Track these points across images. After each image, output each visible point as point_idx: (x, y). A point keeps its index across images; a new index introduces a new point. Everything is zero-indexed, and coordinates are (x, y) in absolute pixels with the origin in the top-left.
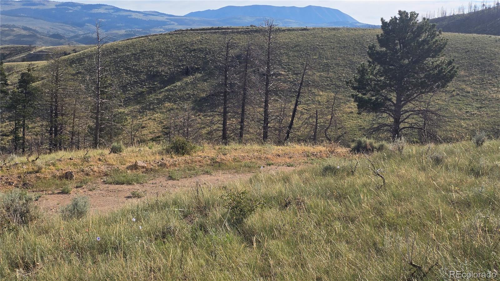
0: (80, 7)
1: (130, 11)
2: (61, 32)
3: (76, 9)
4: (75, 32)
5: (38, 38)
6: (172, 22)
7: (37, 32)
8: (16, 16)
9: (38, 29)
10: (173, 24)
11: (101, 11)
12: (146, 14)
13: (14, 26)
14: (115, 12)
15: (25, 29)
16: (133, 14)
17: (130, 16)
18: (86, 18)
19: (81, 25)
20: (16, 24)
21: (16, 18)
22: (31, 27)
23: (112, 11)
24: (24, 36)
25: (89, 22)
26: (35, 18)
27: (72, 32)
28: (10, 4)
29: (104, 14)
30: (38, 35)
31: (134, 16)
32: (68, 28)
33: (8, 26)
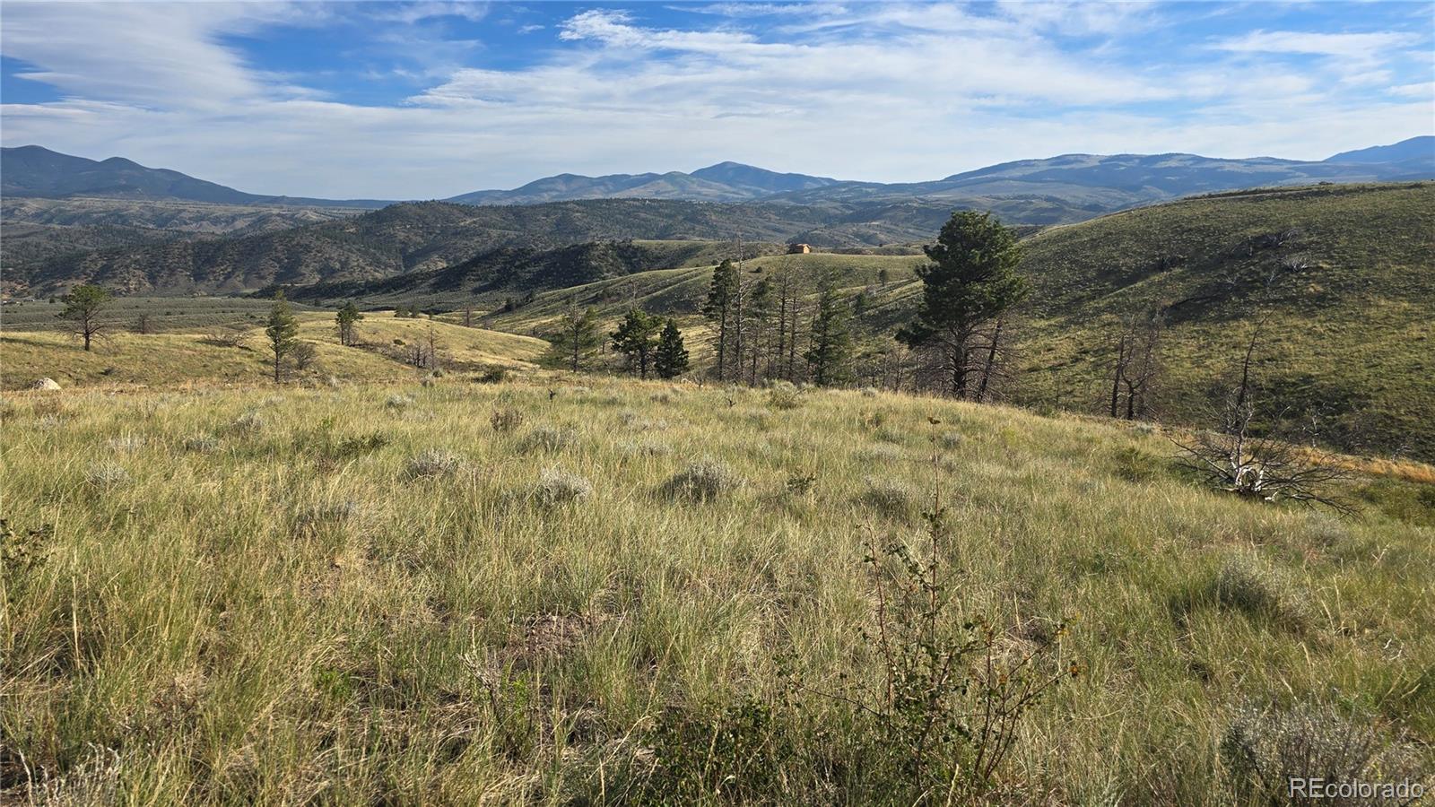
0: (1137, 161)
1: (1221, 160)
2: (1102, 200)
3: (1130, 164)
4: (1124, 200)
5: (1065, 211)
6: (1297, 174)
7: (1066, 203)
8: (1041, 182)
9: (1068, 199)
10: (1298, 177)
11: (1173, 164)
12: (1249, 163)
13: (1034, 197)
14: (1195, 164)
15: (1048, 199)
16: (1227, 164)
17: (1221, 167)
18: (1146, 177)
19: (1135, 188)
20: (1038, 193)
21: (1039, 185)
22: (1058, 196)
23: (1191, 162)
24: (1046, 210)
25: (1148, 182)
26: (1067, 182)
27: (1119, 199)
28: (1033, 165)
29: (1176, 168)
30: (1067, 208)
31: (1228, 167)
32: (1115, 193)
33: (1026, 197)
